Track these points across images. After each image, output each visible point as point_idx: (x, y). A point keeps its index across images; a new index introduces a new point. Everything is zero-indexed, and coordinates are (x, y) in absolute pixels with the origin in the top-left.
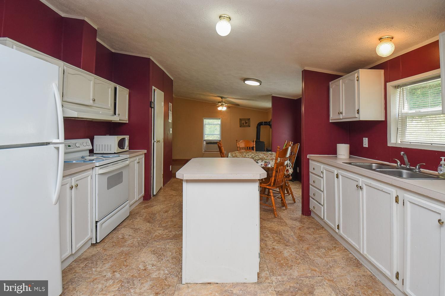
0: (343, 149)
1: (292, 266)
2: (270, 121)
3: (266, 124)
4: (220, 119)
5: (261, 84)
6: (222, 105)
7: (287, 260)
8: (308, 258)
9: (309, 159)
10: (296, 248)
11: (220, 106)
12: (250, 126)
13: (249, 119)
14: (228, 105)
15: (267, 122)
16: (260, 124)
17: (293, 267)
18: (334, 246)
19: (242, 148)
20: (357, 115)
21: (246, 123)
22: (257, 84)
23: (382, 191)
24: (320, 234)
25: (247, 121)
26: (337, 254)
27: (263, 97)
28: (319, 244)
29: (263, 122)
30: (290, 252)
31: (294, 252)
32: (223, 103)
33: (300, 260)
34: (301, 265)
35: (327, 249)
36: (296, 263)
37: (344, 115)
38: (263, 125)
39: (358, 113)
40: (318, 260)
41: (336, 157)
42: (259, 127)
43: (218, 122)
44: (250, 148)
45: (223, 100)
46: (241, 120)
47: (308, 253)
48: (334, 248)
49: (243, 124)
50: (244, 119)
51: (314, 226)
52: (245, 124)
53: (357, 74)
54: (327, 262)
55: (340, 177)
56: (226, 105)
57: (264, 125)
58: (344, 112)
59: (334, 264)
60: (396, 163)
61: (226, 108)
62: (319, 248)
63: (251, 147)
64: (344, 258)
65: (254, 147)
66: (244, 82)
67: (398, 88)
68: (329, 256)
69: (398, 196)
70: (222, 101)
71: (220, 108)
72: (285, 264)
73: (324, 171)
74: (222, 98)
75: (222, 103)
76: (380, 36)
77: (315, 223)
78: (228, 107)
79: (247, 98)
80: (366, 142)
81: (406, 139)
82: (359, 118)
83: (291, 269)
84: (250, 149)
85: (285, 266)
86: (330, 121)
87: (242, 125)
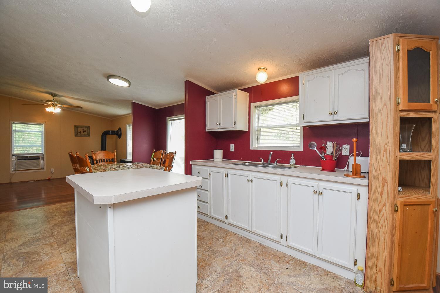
0: (218, 154)
1: (211, 263)
2: (117, 130)
3: (114, 133)
4: (42, 124)
5: (130, 86)
6: (54, 105)
7: (203, 260)
8: (217, 251)
9: (191, 164)
10: (202, 247)
11: (50, 106)
12: (89, 136)
13: (89, 126)
14: (65, 106)
15: (114, 131)
16: (105, 134)
17: (213, 264)
18: (225, 233)
19: (102, 161)
20: (234, 126)
21: (84, 132)
22: (125, 84)
23: (270, 180)
24: (210, 228)
25: (85, 129)
26: (232, 238)
27: (120, 102)
28: (215, 236)
29: (109, 131)
30: (200, 252)
31: (203, 251)
32: (56, 103)
33: (212, 255)
34: (217, 259)
35: (223, 238)
36: (212, 259)
37: (221, 125)
38: (109, 134)
39: (235, 124)
40: (224, 249)
41: (213, 160)
42: (105, 136)
43: (40, 128)
44: (109, 159)
45: (55, 98)
46: (76, 127)
47: (213, 247)
48: (227, 235)
49: (80, 133)
50: (81, 127)
51: (201, 224)
52: (82, 133)
53: (234, 93)
54: (231, 248)
55: (229, 176)
56: (61, 105)
57: (111, 134)
58: (221, 123)
59: (236, 247)
60: (261, 161)
61: (60, 109)
62: (218, 239)
63: (111, 159)
64: (238, 240)
65: (115, 158)
66: (108, 80)
67: (257, 108)
68: (228, 243)
69: (281, 181)
70: (53, 99)
71: (49, 110)
72: (205, 265)
73: (211, 173)
74: (53, 95)
75: (53, 102)
76: (259, 67)
77: (200, 221)
78: (63, 109)
79: (95, 101)
80: (232, 148)
81: (260, 144)
82: (236, 128)
83: (212, 266)
84: (110, 161)
85: (206, 266)
86: (207, 131)
87: (78, 133)
